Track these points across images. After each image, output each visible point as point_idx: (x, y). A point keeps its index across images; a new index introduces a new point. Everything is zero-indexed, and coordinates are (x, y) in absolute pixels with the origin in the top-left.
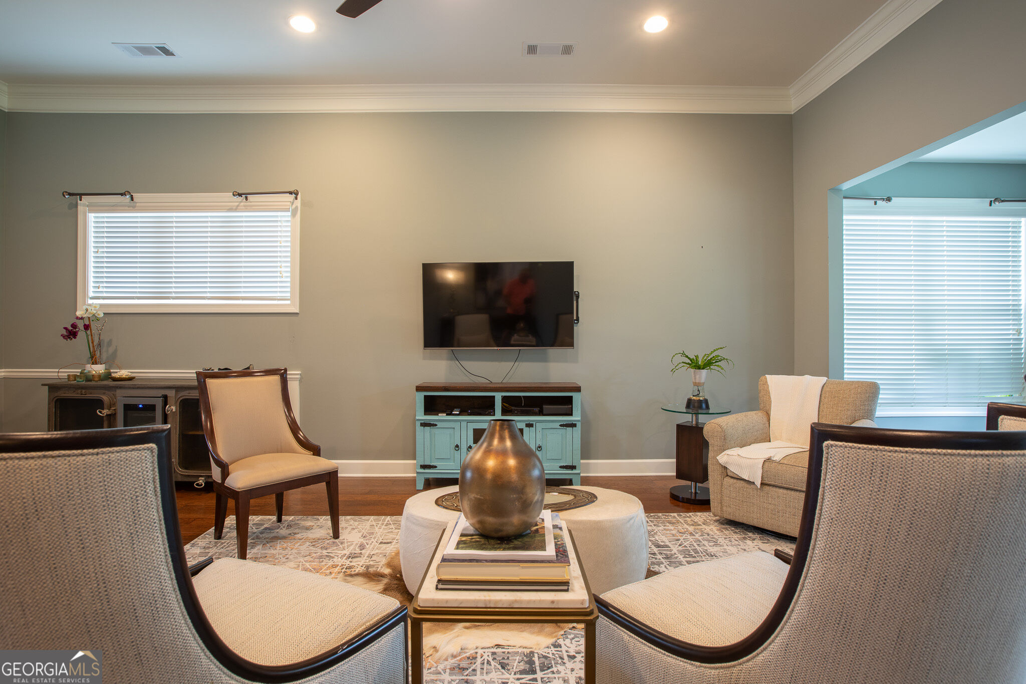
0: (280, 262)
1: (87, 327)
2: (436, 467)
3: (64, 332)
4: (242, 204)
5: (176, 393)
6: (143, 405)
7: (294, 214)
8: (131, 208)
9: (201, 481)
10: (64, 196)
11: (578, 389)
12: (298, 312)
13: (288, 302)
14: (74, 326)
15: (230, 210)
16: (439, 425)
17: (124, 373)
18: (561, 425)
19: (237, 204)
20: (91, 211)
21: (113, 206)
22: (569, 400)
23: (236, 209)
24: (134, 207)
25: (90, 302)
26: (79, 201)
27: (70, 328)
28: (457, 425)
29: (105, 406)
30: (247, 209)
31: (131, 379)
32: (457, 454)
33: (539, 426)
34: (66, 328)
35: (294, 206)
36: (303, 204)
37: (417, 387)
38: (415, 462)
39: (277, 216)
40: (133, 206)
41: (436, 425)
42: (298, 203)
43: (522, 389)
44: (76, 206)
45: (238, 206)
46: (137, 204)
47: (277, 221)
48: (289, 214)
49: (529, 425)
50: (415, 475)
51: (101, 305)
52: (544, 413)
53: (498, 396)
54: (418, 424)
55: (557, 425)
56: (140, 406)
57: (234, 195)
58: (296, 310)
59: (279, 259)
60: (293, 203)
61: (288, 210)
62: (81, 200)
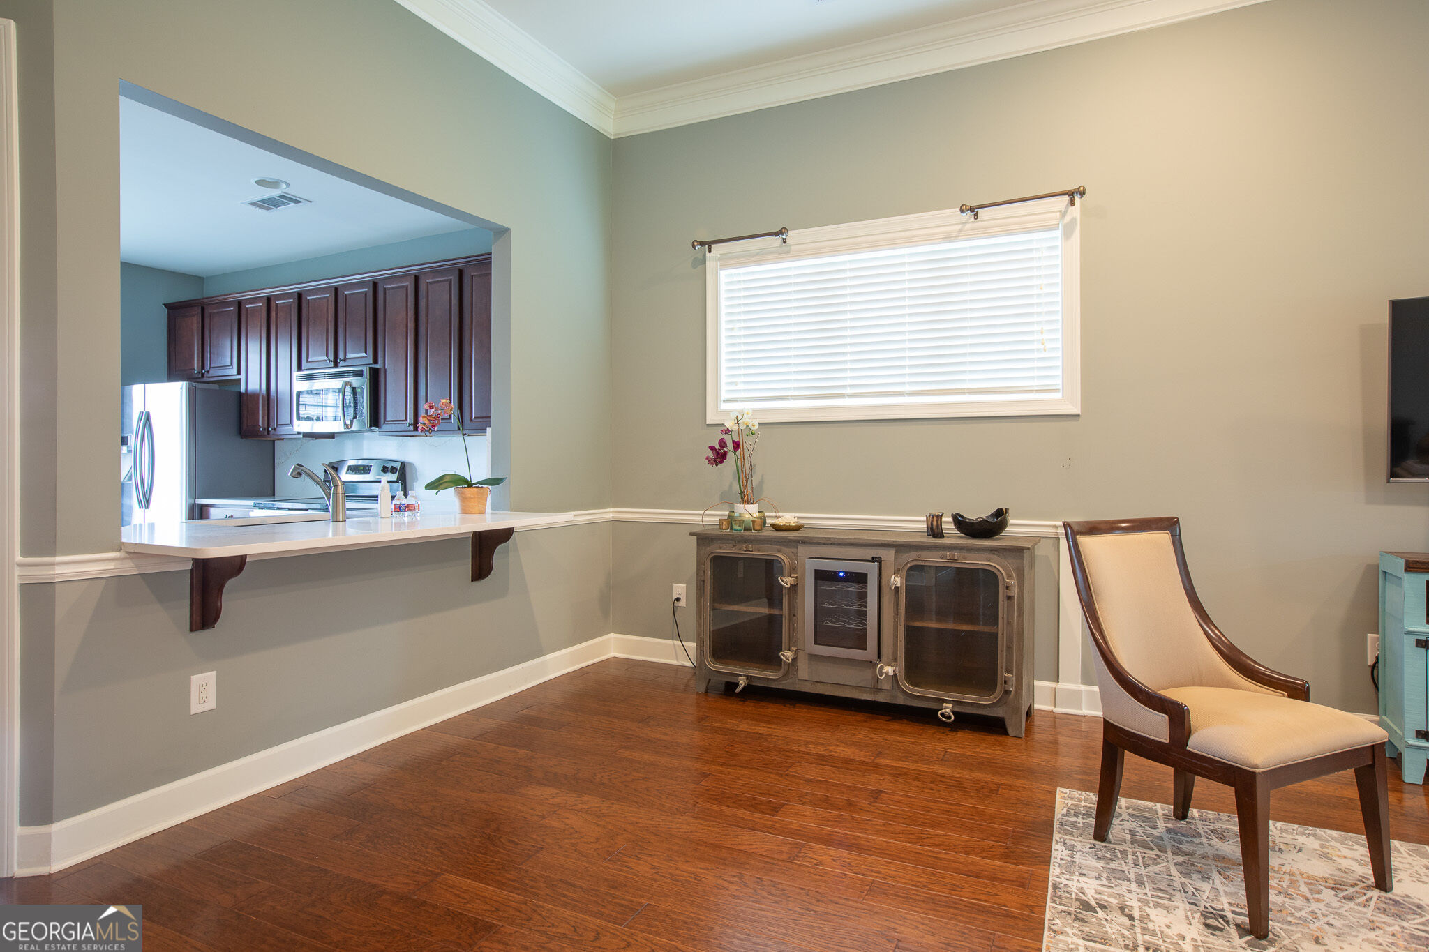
0: (1039, 323)
1: (737, 445)
3: (711, 455)
4: (968, 226)
5: (895, 555)
6: (846, 573)
7: (1068, 233)
8: (783, 255)
9: (948, 709)
10: (694, 247)
12: (1079, 412)
13: (1058, 395)
14: (722, 443)
15: (947, 238)
17: (788, 518)
19: (959, 227)
20: (723, 267)
21: (757, 254)
23: (957, 236)
24: (787, 253)
25: (724, 407)
26: (707, 254)
27: (718, 447)
29: (786, 571)
30: (976, 234)
31: (798, 528)
34: (712, 448)
35: (1067, 219)
36: (1084, 212)
39: (1031, 241)
40: (785, 252)
42: (1076, 211)
44: (704, 261)
45: (960, 231)
46: (792, 247)
47: (1031, 250)
48: (1058, 233)
51: (755, 411)
56: (842, 574)
57: (962, 211)
58: (1074, 408)
59: (1035, 319)
60: (1064, 214)
61: (1055, 227)
62: (710, 252)
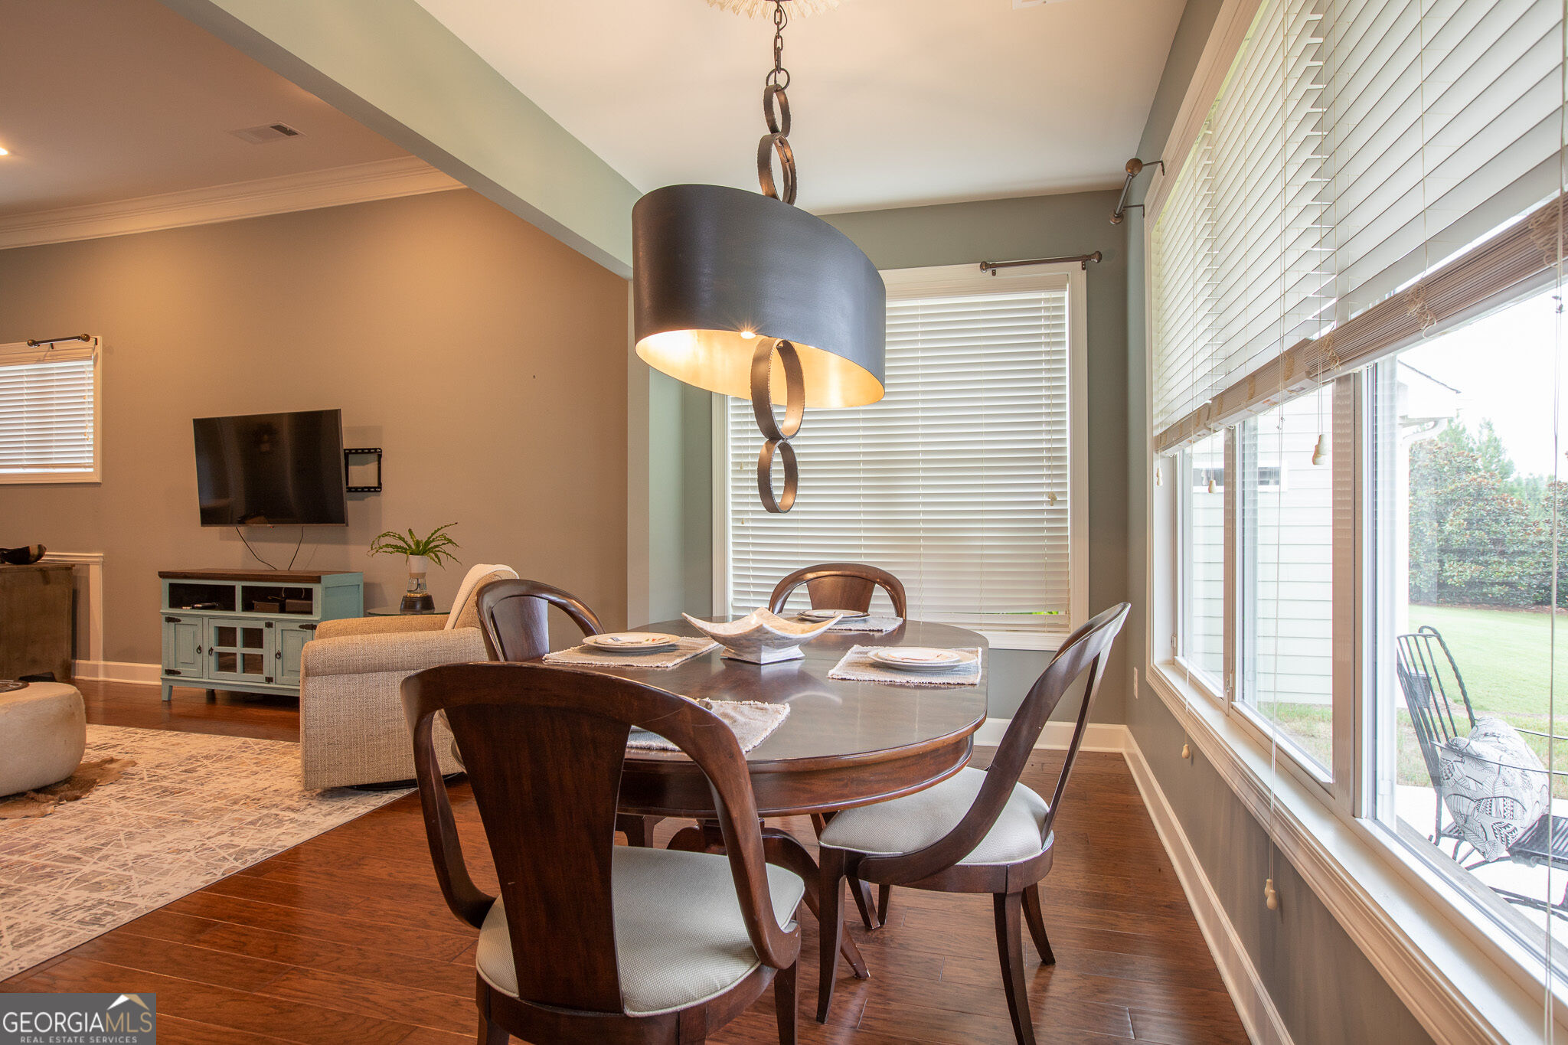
2: (179, 673)
11: (317, 580)
12: (99, 481)
13: (94, 470)
16: (184, 620)
18: (301, 627)
22: (308, 594)
28: (198, 622)
32: (199, 657)
33: (278, 626)
35: (95, 354)
36: (105, 350)
37: (159, 572)
38: (160, 666)
41: (179, 621)
43: (260, 577)
48: (91, 363)
49: (269, 625)
50: (161, 683)
52: (287, 610)
53: (239, 586)
54: (163, 618)
55: (296, 626)
57: (29, 344)
58: (97, 479)
61: (89, 359)
